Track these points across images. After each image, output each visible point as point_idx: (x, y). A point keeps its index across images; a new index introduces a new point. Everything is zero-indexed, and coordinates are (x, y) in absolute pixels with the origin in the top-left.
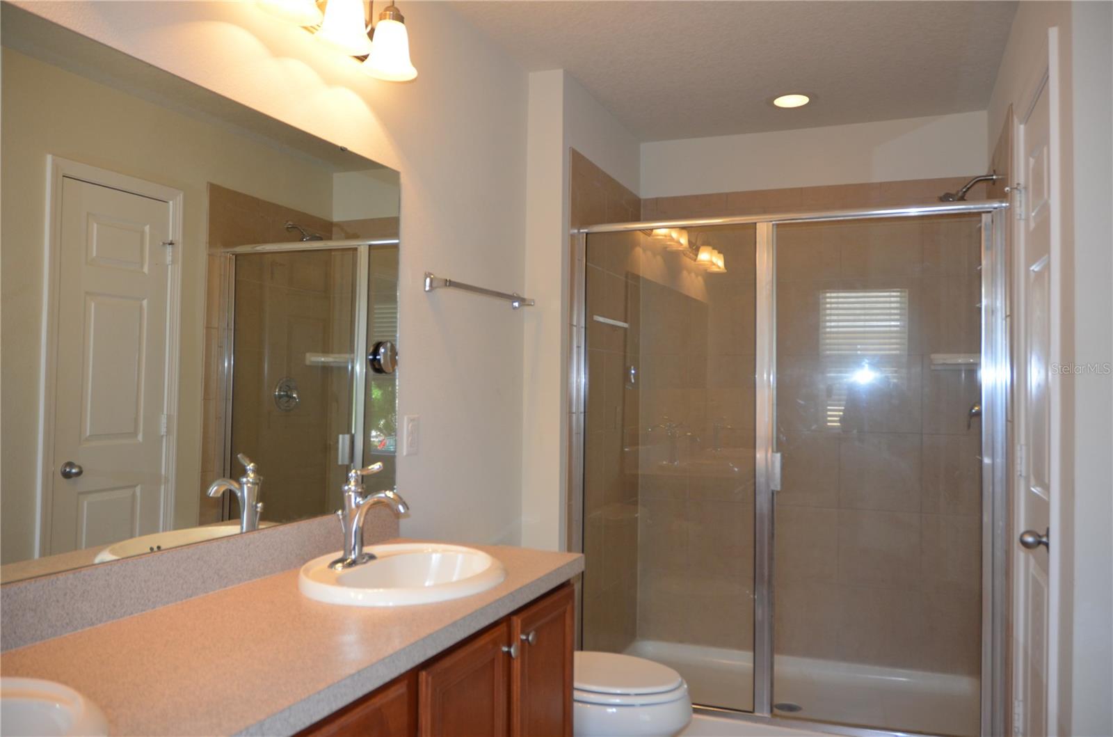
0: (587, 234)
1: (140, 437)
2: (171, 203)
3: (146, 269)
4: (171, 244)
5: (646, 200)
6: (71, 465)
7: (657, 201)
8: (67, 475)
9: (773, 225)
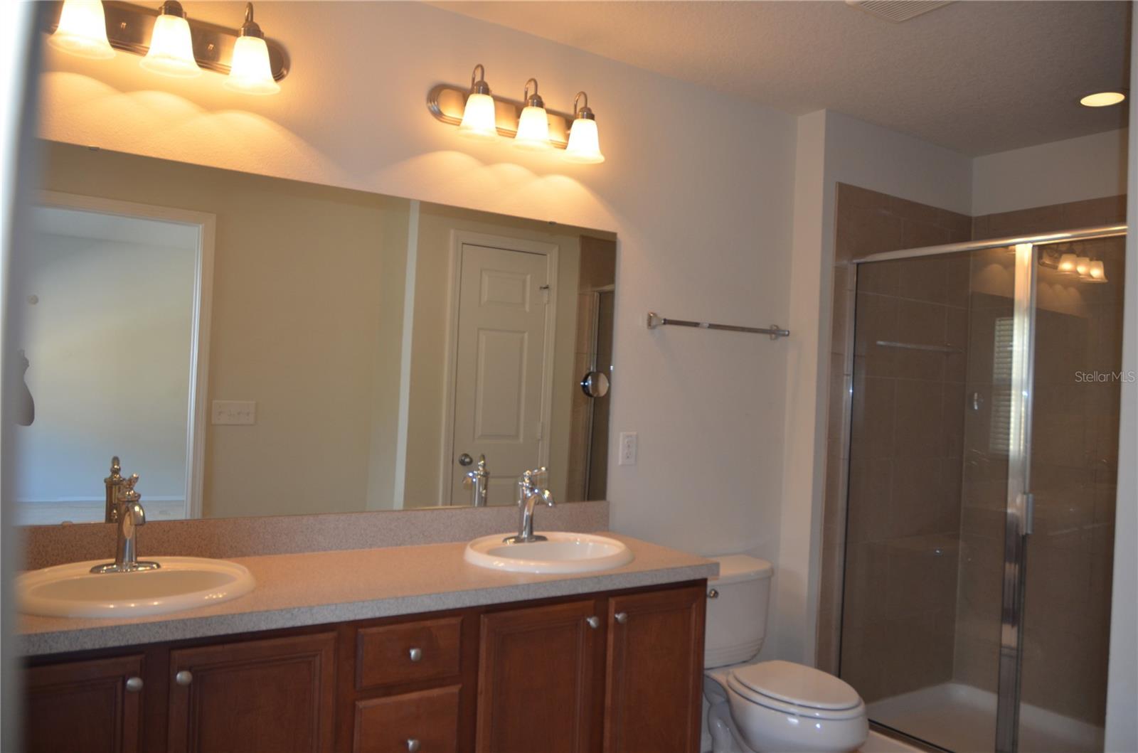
0: (858, 264)
1: (521, 440)
2: (548, 255)
3: (527, 308)
4: (547, 288)
5: (977, 218)
6: (466, 455)
7: (989, 218)
8: (463, 463)
9: (1034, 246)
